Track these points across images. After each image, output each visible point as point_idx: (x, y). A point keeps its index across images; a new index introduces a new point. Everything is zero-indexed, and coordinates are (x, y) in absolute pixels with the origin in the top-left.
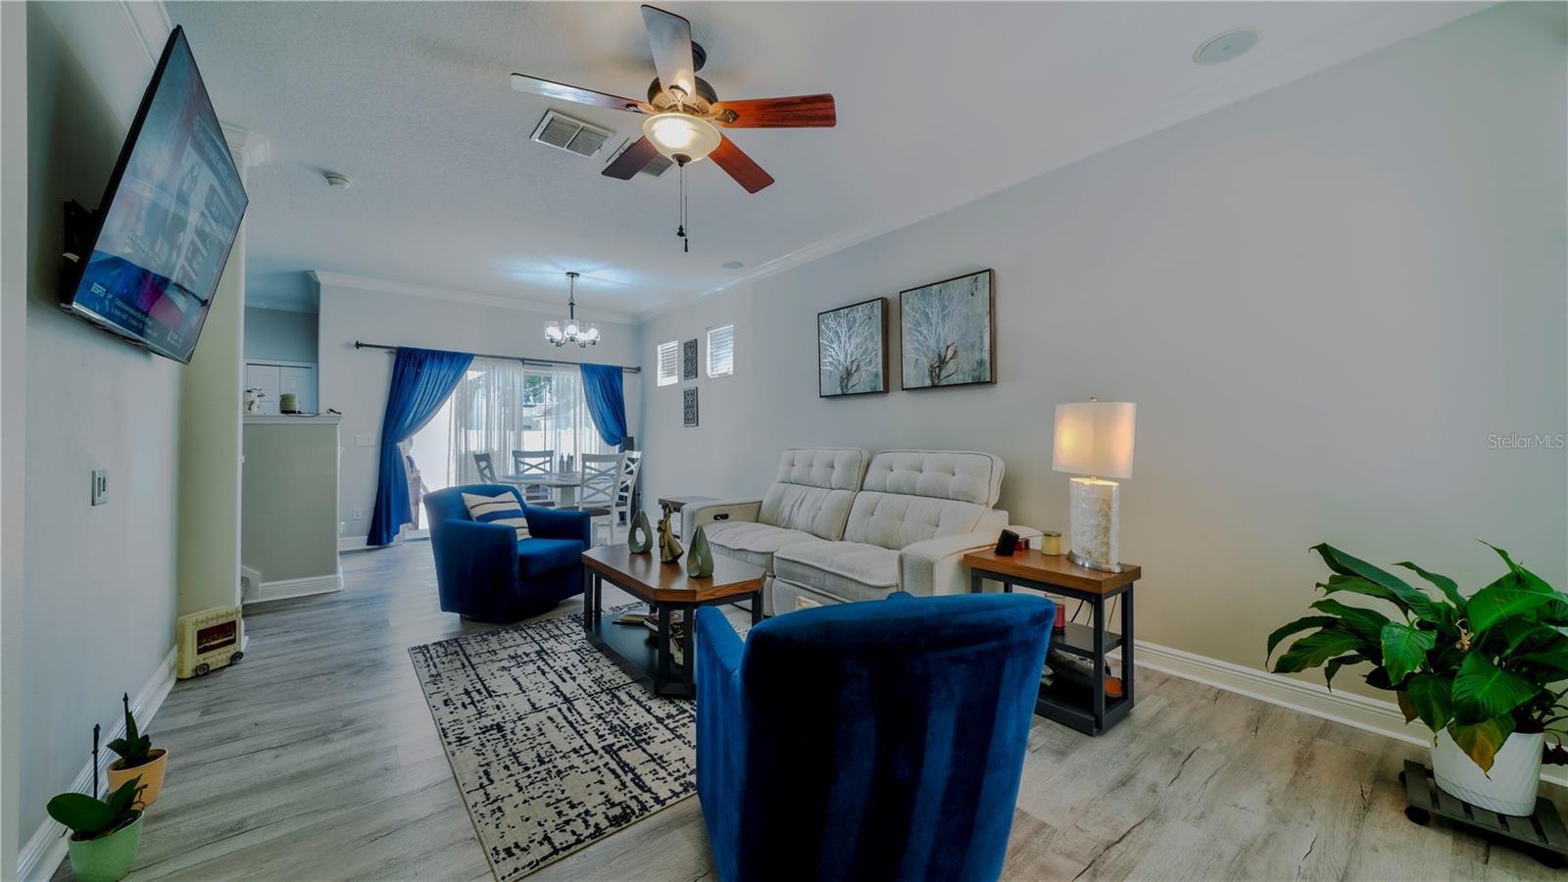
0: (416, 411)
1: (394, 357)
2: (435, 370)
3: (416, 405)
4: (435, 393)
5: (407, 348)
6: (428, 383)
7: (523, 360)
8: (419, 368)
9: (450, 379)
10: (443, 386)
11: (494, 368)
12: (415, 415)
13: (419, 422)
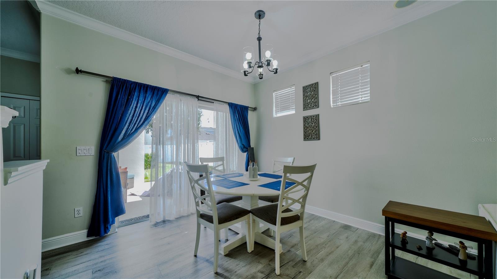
0: (128, 128)
1: (109, 86)
2: (141, 99)
3: (127, 124)
4: (141, 115)
5: (120, 79)
6: (136, 107)
7: (198, 97)
8: (129, 95)
9: (153, 105)
10: (147, 109)
11: (181, 101)
12: (126, 131)
13: (129, 136)
